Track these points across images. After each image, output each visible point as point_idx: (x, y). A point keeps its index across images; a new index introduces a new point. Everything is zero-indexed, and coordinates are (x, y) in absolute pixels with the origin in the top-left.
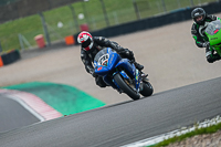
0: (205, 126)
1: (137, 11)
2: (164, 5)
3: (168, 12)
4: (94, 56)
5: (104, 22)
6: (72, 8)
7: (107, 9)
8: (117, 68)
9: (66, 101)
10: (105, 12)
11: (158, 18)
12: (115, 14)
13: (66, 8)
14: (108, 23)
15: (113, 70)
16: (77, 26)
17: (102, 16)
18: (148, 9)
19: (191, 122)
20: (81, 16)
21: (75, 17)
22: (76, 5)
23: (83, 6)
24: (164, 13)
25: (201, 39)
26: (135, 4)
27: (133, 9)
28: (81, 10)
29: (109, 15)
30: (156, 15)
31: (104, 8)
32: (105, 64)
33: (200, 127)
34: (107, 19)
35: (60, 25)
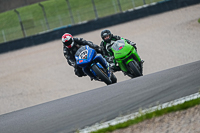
3: (51, 30)
8: (95, 60)
24: (48, 31)
26: (21, 23)
27: (19, 27)
30: (41, 33)
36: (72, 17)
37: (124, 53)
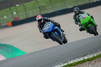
0: (72, 62)
1: (40, 10)
2: (53, 8)
3: (55, 11)
4: (43, 26)
5: (26, 16)
6: (11, 10)
7: (27, 10)
8: (54, 30)
9: (8, 52)
10: (26, 11)
11: (50, 13)
12: (30, 12)
13: (8, 9)
14: (27, 16)
15: (52, 31)
16: (13, 18)
17: (25, 13)
18: (45, 9)
19: (65, 61)
20: (15, 13)
21: (12, 14)
22: (12, 8)
23: (16, 8)
24: (53, 11)
25: (77, 21)
26: (39, 7)
27: (38, 10)
28: (15, 10)
29: (27, 13)
30: (49, 12)
31: (25, 9)
32: (49, 29)
33: (69, 63)
34: (26, 14)
35: (5, 17)
36: (65, 4)
37: (86, 21)
